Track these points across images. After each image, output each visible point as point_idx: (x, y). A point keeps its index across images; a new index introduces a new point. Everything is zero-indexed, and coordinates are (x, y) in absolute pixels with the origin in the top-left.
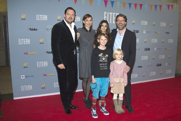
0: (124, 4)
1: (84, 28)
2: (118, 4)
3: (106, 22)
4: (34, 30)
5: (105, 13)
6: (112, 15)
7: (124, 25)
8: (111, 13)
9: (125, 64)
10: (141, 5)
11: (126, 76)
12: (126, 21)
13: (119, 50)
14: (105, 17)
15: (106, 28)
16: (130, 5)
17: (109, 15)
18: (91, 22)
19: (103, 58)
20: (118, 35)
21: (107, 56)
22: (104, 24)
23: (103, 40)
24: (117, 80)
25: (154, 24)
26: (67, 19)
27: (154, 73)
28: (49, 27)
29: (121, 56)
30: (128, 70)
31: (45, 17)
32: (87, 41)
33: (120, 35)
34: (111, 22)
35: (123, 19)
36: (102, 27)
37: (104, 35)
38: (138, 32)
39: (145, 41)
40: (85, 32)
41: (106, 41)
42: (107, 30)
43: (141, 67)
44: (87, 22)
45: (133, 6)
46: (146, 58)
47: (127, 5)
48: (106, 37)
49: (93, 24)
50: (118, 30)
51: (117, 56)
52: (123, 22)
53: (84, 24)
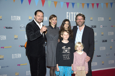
0: (83, 5)
1: (50, 26)
2: (78, 5)
3: (68, 20)
4: (10, 28)
5: (67, 13)
6: (73, 14)
7: (83, 23)
8: (72, 13)
9: (86, 54)
10: (98, 4)
11: (87, 64)
12: (84, 19)
13: (79, 43)
14: (67, 16)
15: (68, 25)
16: (88, 5)
17: (71, 14)
18: (56, 21)
19: (66, 50)
20: (78, 31)
21: (69, 48)
22: (67, 22)
23: (66, 36)
24: (79, 68)
25: (110, 19)
26: (37, 20)
27: (113, 62)
28: (22, 26)
29: (81, 48)
30: (89, 60)
31: (19, 18)
32: (53, 36)
33: (80, 31)
34: (72, 20)
35: (82, 18)
36: (65, 25)
37: (66, 31)
38: (95, 27)
39: (102, 34)
40: (51, 29)
41: (68, 36)
42: (69, 27)
43: (100, 56)
44: (53, 21)
45: (90, 5)
46: (104, 48)
47: (86, 5)
48: (68, 33)
49: (57, 22)
50: (78, 27)
51: (78, 48)
52: (82, 21)
53: (50, 23)
